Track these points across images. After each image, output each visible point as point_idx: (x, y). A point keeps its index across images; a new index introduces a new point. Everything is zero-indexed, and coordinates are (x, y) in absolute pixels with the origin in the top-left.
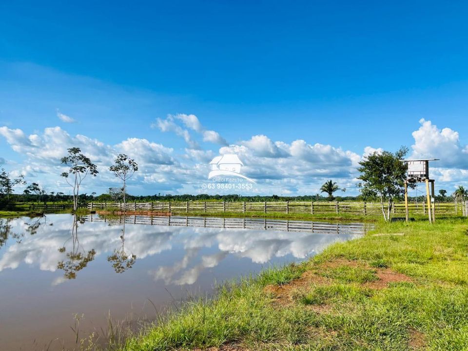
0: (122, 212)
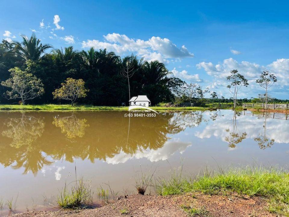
0: (264, 110)
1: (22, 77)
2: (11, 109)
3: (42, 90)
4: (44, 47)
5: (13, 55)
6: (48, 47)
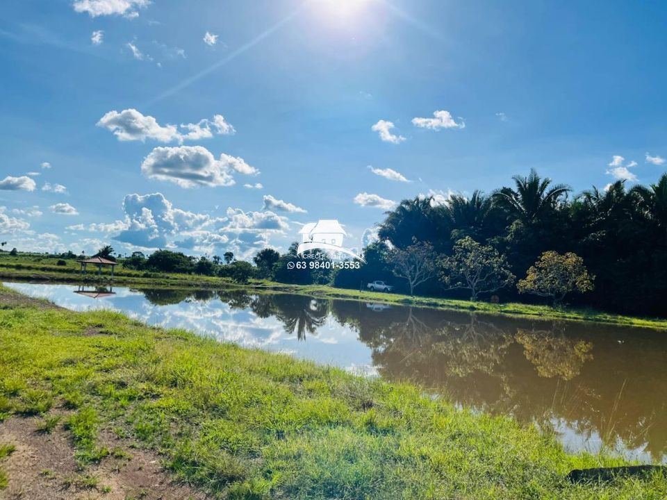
4: (552, 191)
6: (560, 192)
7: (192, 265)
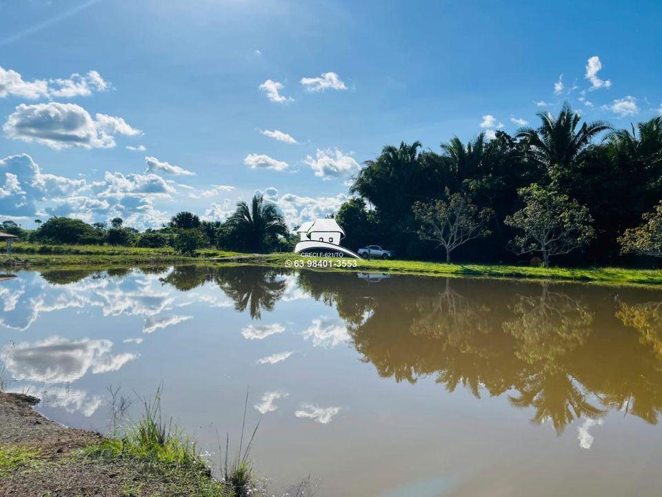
1: (546, 204)
2: (524, 276)
3: (590, 232)
4: (589, 129)
5: (520, 159)
6: (599, 129)
7: (100, 234)
